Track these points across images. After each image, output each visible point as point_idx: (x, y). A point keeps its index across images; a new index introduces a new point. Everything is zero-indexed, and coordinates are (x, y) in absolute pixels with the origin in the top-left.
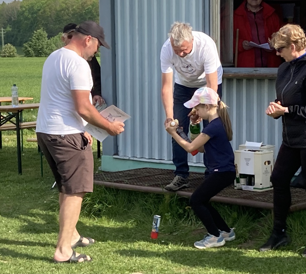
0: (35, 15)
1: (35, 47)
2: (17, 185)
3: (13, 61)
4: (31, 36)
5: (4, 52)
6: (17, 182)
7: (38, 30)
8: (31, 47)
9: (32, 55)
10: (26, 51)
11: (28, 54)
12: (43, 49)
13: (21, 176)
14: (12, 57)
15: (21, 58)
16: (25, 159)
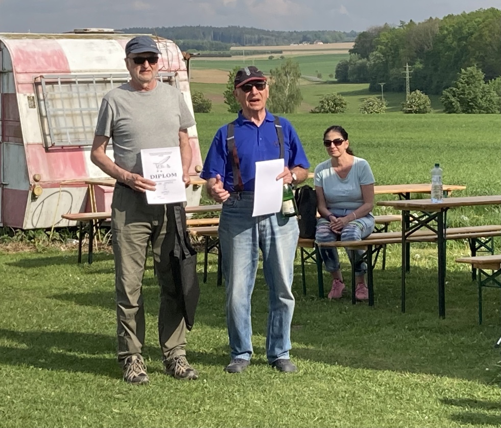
0: (465, 42)
1: (461, 96)
2: (437, 337)
3: (426, 120)
4: (456, 78)
5: (409, 104)
6: (436, 332)
7: (469, 69)
8: (456, 96)
9: (457, 110)
10: (446, 102)
11: (450, 109)
12: (475, 99)
13: (443, 320)
14: (424, 113)
15: (438, 115)
16: (450, 290)
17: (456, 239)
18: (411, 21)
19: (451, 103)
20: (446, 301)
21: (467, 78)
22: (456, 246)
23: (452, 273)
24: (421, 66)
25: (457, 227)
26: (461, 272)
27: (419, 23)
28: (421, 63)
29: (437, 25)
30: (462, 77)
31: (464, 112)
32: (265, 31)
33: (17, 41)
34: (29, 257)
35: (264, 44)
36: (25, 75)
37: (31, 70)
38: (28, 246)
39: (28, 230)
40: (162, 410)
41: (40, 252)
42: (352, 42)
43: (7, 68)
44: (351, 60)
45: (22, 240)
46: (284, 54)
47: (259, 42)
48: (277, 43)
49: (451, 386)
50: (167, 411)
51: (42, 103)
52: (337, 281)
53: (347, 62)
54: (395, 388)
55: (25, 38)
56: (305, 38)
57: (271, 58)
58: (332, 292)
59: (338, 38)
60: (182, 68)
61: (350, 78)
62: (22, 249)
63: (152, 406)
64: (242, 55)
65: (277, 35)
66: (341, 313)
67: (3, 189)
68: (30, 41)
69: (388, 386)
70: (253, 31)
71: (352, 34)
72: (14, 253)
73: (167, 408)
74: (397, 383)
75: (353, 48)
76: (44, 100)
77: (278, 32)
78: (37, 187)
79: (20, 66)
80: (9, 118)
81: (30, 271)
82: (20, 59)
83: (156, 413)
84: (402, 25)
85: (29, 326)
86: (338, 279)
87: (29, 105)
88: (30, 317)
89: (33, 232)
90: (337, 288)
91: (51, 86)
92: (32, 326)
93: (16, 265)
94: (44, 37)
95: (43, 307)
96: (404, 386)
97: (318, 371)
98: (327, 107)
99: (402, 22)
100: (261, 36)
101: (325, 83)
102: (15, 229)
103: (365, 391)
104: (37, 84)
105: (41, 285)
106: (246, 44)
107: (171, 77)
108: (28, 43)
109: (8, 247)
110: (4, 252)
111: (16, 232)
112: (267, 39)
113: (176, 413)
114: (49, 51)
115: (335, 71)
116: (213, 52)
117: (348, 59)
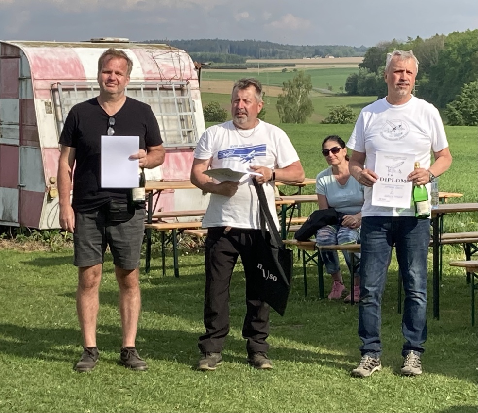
0: (469, 58)
1: (465, 109)
4: (458, 92)
7: (471, 83)
8: (459, 109)
9: (460, 123)
10: (450, 115)
11: (453, 121)
13: (438, 321)
16: (445, 293)
17: (452, 243)
18: (418, 37)
19: (454, 115)
20: (440, 303)
21: (470, 92)
22: (452, 251)
23: (448, 277)
24: (427, 80)
25: (454, 232)
26: (456, 276)
27: (426, 40)
28: (427, 77)
29: (443, 42)
30: (465, 91)
31: (467, 124)
32: (279, 45)
33: (35, 49)
34: (44, 256)
35: (278, 57)
36: (43, 81)
37: (49, 77)
38: (44, 245)
39: (44, 230)
40: (164, 404)
41: (55, 252)
42: (362, 56)
43: (25, 75)
44: (360, 74)
45: (37, 240)
46: (297, 67)
47: (273, 55)
48: (291, 57)
49: (441, 384)
50: (168, 405)
51: (59, 108)
52: (338, 283)
53: (356, 75)
54: (388, 386)
55: (43, 46)
56: (317, 52)
57: (284, 71)
58: (332, 293)
59: (348, 52)
60: (193, 77)
61: (359, 91)
62: (37, 248)
63: (154, 400)
64: (257, 67)
65: (290, 49)
66: (339, 313)
67: (20, 191)
68: (48, 49)
69: (381, 383)
70: (267, 45)
71: (362, 49)
72: (30, 252)
73: (168, 402)
74: (390, 381)
75: (362, 62)
76: (61, 106)
77: (292, 46)
78: (52, 189)
79: (37, 73)
80: (27, 122)
81: (44, 269)
82: (38, 66)
83: (158, 407)
84: (409, 41)
85: (40, 322)
86: (338, 281)
87: (46, 110)
88: (41, 314)
89: (48, 232)
90: (337, 289)
91: (67, 92)
92: (42, 322)
93: (31, 263)
94: (62, 46)
95: (55, 303)
96: (397, 384)
97: (315, 368)
98: (337, 118)
99: (409, 38)
100: (275, 50)
101: (336, 95)
102: (31, 229)
103: (359, 388)
104: (54, 91)
105: (54, 283)
106: (261, 57)
107: (183, 85)
108: (45, 51)
109: (24, 246)
110: (20, 251)
111: (32, 232)
112: (282, 53)
113: (176, 408)
114: (66, 59)
115: (345, 84)
116: (229, 65)
117: (357, 72)
